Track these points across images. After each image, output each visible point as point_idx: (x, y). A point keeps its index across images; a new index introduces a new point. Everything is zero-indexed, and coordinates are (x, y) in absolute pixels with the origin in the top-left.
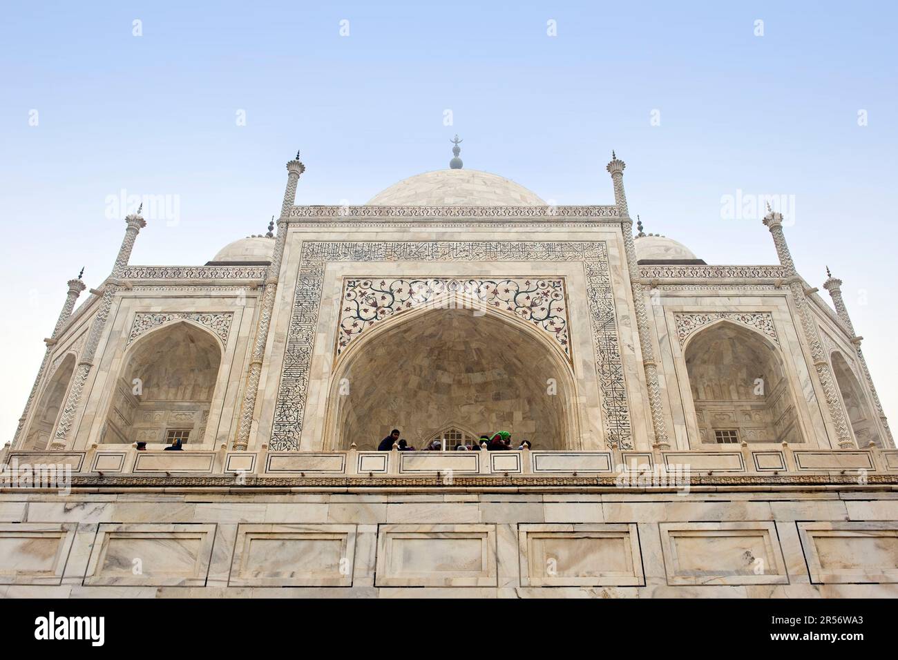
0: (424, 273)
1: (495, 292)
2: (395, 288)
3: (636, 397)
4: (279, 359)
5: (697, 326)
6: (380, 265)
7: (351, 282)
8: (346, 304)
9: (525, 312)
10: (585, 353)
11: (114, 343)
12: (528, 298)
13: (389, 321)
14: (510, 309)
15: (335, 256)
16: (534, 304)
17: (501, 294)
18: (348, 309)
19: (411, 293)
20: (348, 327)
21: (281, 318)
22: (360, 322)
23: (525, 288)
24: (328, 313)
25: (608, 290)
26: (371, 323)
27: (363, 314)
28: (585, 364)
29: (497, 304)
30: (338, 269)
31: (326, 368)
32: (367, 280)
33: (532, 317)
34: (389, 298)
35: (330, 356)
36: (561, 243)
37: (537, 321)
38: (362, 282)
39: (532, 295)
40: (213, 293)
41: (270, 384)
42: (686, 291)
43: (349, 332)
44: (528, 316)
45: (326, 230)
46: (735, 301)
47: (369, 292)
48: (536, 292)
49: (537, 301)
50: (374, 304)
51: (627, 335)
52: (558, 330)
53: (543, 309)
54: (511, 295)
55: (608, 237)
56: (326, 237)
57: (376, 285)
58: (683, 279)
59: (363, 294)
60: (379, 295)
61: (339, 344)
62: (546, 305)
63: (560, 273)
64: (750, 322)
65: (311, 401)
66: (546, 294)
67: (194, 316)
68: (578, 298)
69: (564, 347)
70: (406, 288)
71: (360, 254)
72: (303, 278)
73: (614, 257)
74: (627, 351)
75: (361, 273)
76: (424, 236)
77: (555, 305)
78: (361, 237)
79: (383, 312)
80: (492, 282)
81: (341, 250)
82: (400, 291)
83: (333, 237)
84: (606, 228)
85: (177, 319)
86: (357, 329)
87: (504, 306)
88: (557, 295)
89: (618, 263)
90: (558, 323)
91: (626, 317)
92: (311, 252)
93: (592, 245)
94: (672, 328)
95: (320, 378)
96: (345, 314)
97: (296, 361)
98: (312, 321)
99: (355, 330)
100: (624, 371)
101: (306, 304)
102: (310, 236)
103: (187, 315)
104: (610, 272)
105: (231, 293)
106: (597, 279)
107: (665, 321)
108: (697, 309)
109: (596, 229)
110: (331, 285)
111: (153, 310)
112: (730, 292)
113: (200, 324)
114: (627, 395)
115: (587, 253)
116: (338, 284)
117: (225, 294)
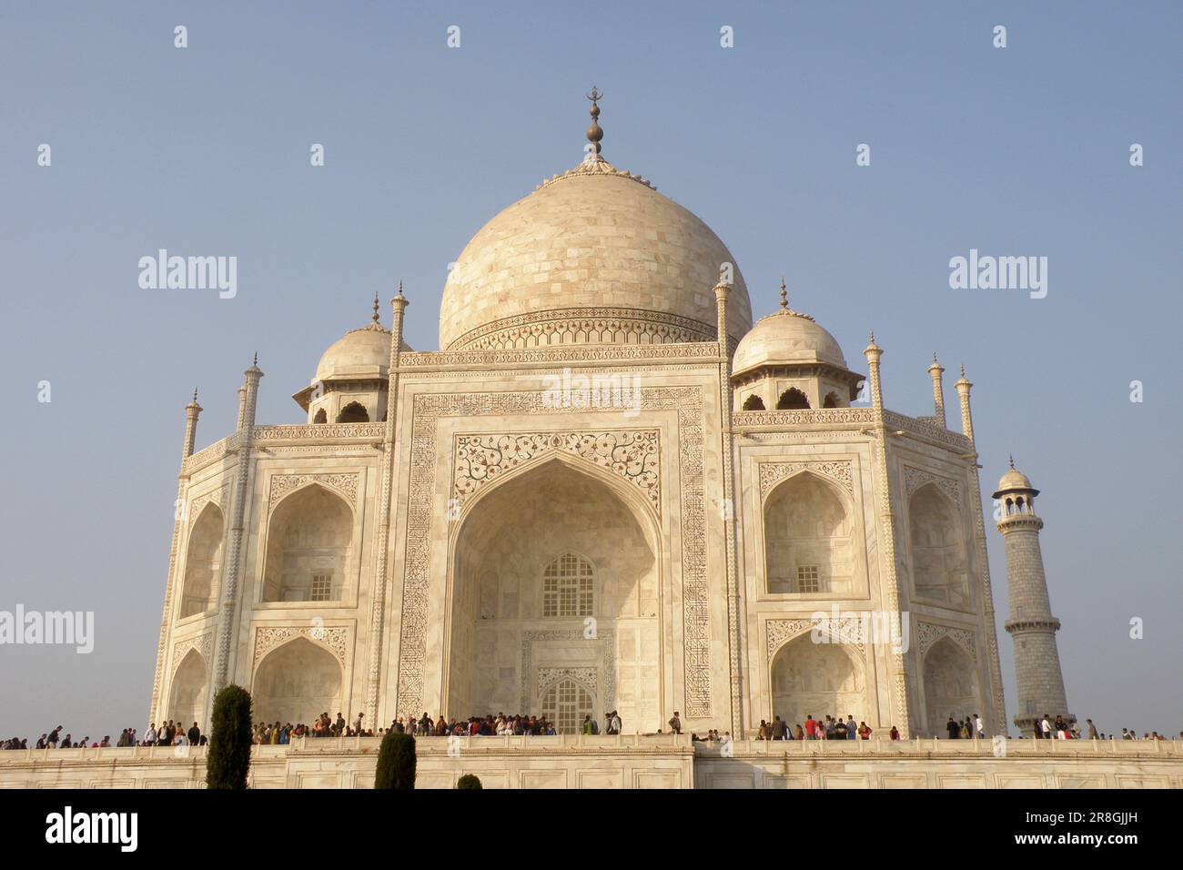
0: (529, 427)
1: (595, 447)
2: (503, 445)
3: (714, 552)
4: (403, 520)
5: (780, 477)
6: (488, 419)
7: (461, 439)
8: (459, 463)
9: (621, 468)
10: (671, 510)
11: (257, 506)
12: (625, 452)
13: (498, 479)
14: (607, 465)
15: (445, 413)
16: (629, 459)
17: (600, 447)
18: (461, 468)
19: (518, 449)
20: (462, 486)
21: (401, 480)
22: (471, 480)
23: (621, 441)
24: (441, 472)
25: (700, 441)
26: (483, 482)
27: (475, 474)
28: (672, 519)
29: (596, 459)
30: (448, 426)
31: (445, 530)
32: (476, 437)
33: (627, 473)
34: (497, 455)
35: (447, 516)
36: (660, 389)
37: (632, 476)
38: (472, 438)
39: (629, 449)
40: (338, 453)
42: (776, 439)
43: (463, 492)
44: (624, 472)
45: (434, 380)
46: (820, 449)
47: (479, 449)
48: (631, 446)
49: (633, 456)
50: (484, 463)
51: (713, 489)
52: (650, 486)
53: (638, 464)
54: (610, 448)
55: (705, 381)
56: (436, 389)
57: (486, 442)
58: (773, 426)
59: (473, 452)
60: (488, 453)
62: (640, 459)
63: (656, 423)
64: (831, 472)
65: (435, 560)
66: (641, 448)
67: (325, 477)
68: (670, 450)
69: (654, 503)
70: (513, 446)
71: (470, 408)
72: (416, 434)
73: (708, 405)
74: (711, 506)
75: (471, 429)
76: (529, 385)
77: (650, 458)
78: (469, 387)
79: (492, 471)
80: (591, 436)
81: (451, 404)
82: (507, 447)
83: (443, 388)
84: (704, 371)
85: (310, 481)
86: (470, 488)
87: (601, 462)
88: (651, 448)
89: (712, 412)
90: (651, 480)
91: (713, 470)
92: (422, 406)
93: (688, 391)
94: (755, 479)
95: (439, 538)
96: (458, 474)
97: (419, 522)
98: (430, 480)
99: (468, 490)
100: (707, 526)
101: (421, 465)
102: (420, 388)
103: (317, 476)
104: (703, 422)
105: (354, 453)
106: (690, 430)
107: (750, 473)
108: (783, 458)
109: (696, 372)
110: (444, 444)
111: (286, 472)
112: (816, 440)
113: (330, 487)
114: (707, 551)
115: (683, 401)
116: (450, 441)
117: (349, 453)
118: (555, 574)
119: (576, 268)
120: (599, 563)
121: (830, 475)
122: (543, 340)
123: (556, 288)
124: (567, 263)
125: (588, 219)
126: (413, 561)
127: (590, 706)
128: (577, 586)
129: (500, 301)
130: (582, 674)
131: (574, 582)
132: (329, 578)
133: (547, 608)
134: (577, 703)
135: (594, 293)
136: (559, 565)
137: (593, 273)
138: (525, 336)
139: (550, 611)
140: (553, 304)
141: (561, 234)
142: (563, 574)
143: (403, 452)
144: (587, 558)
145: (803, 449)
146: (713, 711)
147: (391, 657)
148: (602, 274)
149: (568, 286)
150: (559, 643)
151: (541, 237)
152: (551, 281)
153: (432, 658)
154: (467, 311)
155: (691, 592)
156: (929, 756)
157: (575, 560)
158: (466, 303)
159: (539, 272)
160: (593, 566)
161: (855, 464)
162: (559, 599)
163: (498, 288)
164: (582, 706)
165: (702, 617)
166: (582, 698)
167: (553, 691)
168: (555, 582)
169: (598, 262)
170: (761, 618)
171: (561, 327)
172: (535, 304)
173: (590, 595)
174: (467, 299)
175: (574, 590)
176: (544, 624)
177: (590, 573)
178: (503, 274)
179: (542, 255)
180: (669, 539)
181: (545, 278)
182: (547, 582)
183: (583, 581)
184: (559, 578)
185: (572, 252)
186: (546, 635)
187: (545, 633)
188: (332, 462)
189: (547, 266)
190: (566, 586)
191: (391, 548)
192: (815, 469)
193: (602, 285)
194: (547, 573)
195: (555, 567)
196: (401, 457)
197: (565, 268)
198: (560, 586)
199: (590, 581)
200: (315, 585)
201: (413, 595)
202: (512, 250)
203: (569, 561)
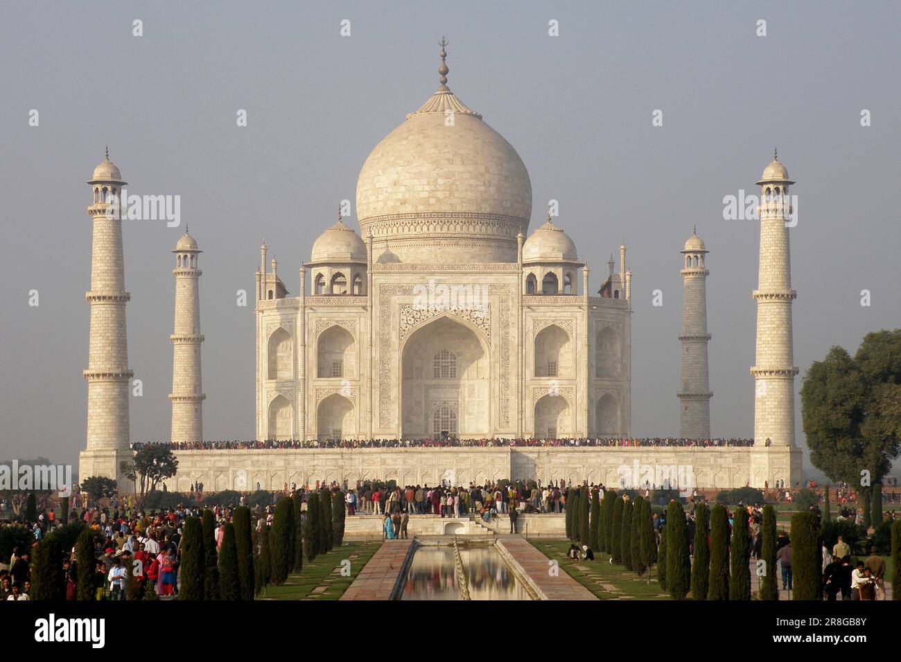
1: (462, 311)
3: (513, 359)
4: (378, 343)
5: (542, 326)
7: (403, 306)
8: (402, 317)
9: (474, 321)
10: (495, 340)
11: (311, 335)
12: (475, 314)
13: (420, 325)
14: (468, 319)
15: (394, 294)
16: (478, 317)
17: (465, 311)
18: (403, 320)
20: (404, 328)
21: (376, 324)
22: (408, 325)
24: (394, 321)
25: (508, 310)
26: (413, 326)
27: (409, 322)
28: (496, 345)
29: (463, 317)
30: (397, 299)
31: (397, 347)
32: (409, 305)
34: (419, 314)
35: (397, 341)
36: (491, 286)
37: (479, 325)
38: (407, 306)
40: (346, 311)
41: (376, 355)
42: (542, 309)
43: (404, 330)
44: (475, 323)
45: (389, 277)
46: (560, 314)
47: (411, 311)
50: (413, 317)
51: (513, 331)
52: (486, 329)
53: (481, 319)
54: (469, 312)
55: (511, 281)
56: (390, 281)
58: (540, 304)
59: (408, 312)
60: (415, 313)
61: (400, 336)
62: (482, 317)
63: (490, 301)
64: (564, 324)
65: (393, 361)
67: (341, 322)
68: (495, 314)
69: (488, 337)
71: (406, 291)
72: (382, 303)
73: (513, 293)
74: (513, 339)
75: (407, 301)
77: (486, 317)
78: (405, 281)
79: (417, 321)
81: (397, 289)
82: (423, 311)
83: (393, 281)
84: (511, 277)
85: (334, 324)
87: (465, 318)
89: (514, 296)
90: (487, 327)
91: (513, 323)
92: (384, 290)
93: (504, 286)
94: (531, 327)
95: (395, 351)
96: (402, 322)
97: (385, 343)
98: (389, 325)
99: (407, 329)
100: (510, 347)
101: (385, 317)
102: (382, 281)
103: (337, 321)
104: (510, 301)
105: (353, 311)
106: (504, 304)
107: (529, 324)
108: (544, 318)
109: (507, 277)
110: (395, 308)
111: (323, 319)
112: (558, 310)
113: (343, 326)
114: (510, 358)
115: (502, 290)
116: (398, 307)
117: (351, 311)
118: (438, 358)
119: (443, 190)
120: (459, 354)
121: (564, 326)
122: (425, 228)
123: (432, 201)
124: (438, 187)
125: (448, 160)
126: (383, 361)
127: (455, 417)
128: (449, 364)
129: (401, 204)
130: (452, 403)
131: (448, 362)
132: (340, 364)
133: (435, 374)
134: (449, 416)
135: (452, 205)
136: (441, 355)
137: (452, 194)
138: (415, 225)
139: (436, 376)
140: (431, 210)
141: (434, 170)
142: (442, 359)
143: (376, 311)
144: (453, 352)
145: (553, 314)
146: (510, 424)
147: (376, 402)
148: (457, 194)
149: (438, 200)
150: (440, 390)
151: (423, 170)
152: (429, 197)
153: (394, 402)
154: (381, 204)
155: (503, 376)
156: (584, 452)
157: (448, 352)
158: (380, 199)
159: (423, 191)
160: (456, 356)
161: (574, 322)
162: (441, 370)
163: (400, 196)
164: (451, 417)
165: (507, 386)
166: (451, 414)
167: (438, 411)
168: (439, 362)
169: (454, 188)
170: (531, 387)
171: (435, 222)
172: (421, 209)
173: (455, 369)
174: (381, 197)
175: (448, 366)
176: (434, 382)
177: (455, 358)
178: (403, 189)
179: (424, 181)
180: (494, 353)
181: (426, 194)
182: (435, 362)
183: (451, 362)
184: (441, 361)
185: (441, 181)
186: (435, 387)
187: (435, 385)
188: (343, 315)
189: (427, 188)
190: (444, 364)
191: (373, 355)
192: (557, 324)
193: (456, 201)
194: (435, 358)
195: (438, 355)
196: (376, 314)
197: (437, 190)
198: (441, 364)
199: (455, 362)
200: (334, 367)
201: (384, 375)
202: (407, 175)
203: (446, 353)
